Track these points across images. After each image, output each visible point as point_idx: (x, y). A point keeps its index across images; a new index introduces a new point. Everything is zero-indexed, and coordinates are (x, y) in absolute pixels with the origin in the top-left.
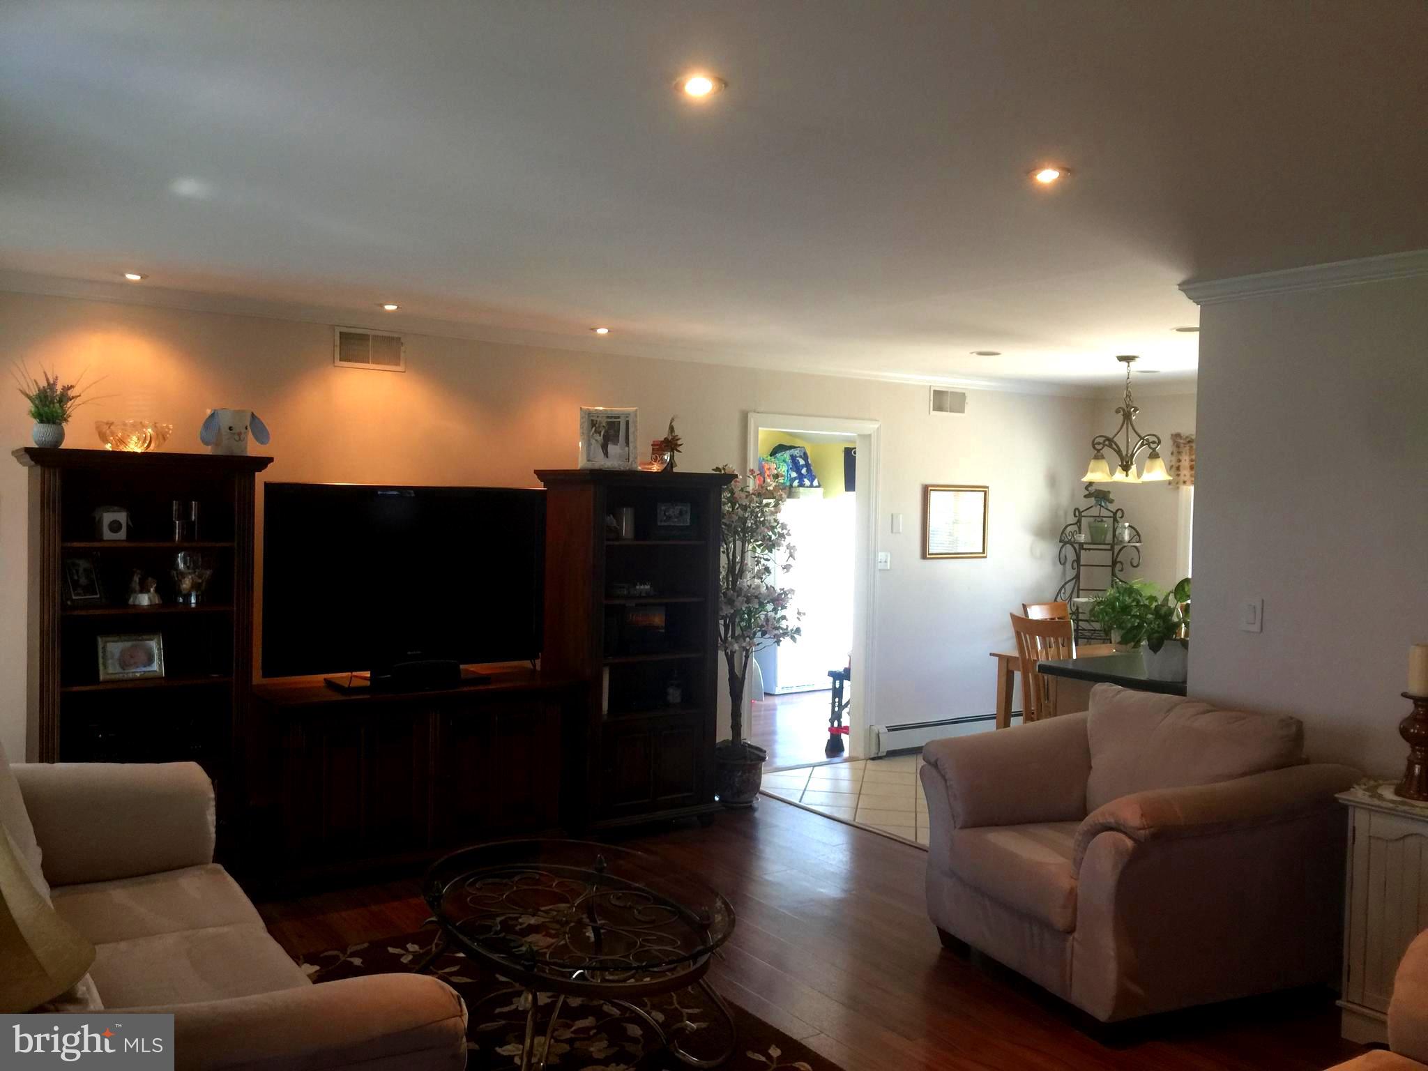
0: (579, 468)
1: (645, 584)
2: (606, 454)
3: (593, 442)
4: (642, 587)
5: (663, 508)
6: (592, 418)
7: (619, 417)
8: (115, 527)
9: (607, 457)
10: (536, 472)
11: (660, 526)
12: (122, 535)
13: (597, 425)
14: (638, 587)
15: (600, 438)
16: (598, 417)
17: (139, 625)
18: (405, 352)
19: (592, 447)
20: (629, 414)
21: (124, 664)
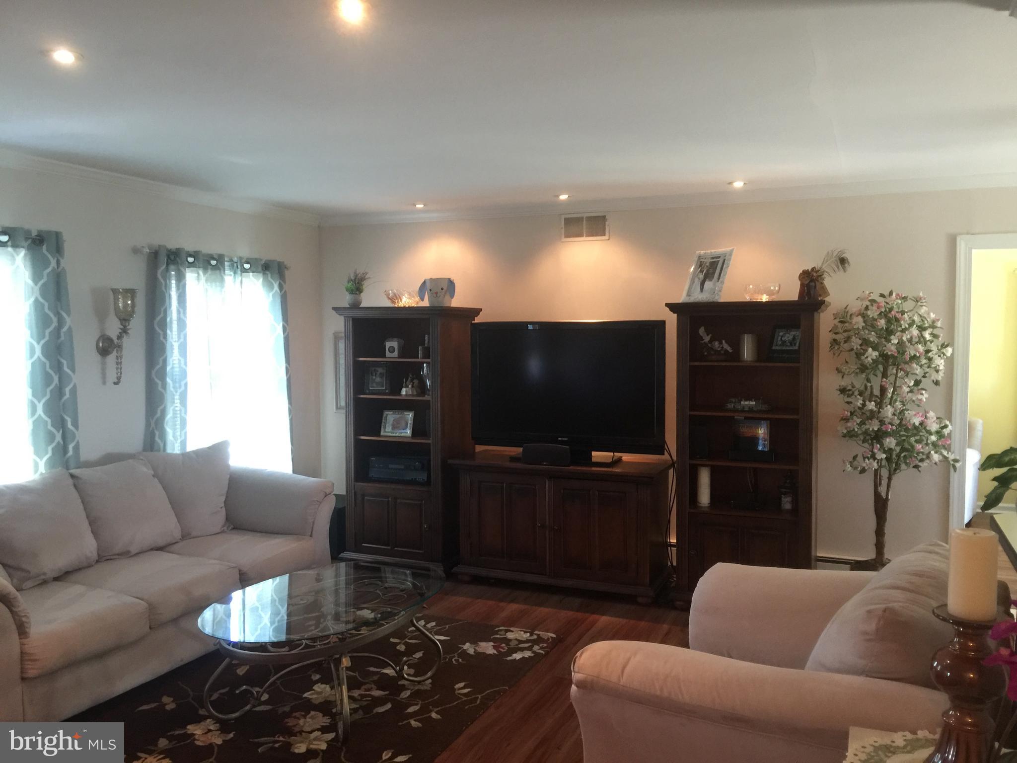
0: (680, 302)
1: (750, 400)
2: (702, 289)
3: (696, 280)
4: (747, 403)
5: (781, 334)
6: (701, 260)
7: (719, 257)
8: (392, 350)
9: (702, 292)
10: (667, 305)
11: (774, 350)
12: (396, 354)
13: (703, 266)
14: (742, 403)
15: (701, 276)
16: (705, 258)
17: (403, 406)
18: (608, 225)
19: (695, 284)
20: (726, 254)
21: (394, 427)
